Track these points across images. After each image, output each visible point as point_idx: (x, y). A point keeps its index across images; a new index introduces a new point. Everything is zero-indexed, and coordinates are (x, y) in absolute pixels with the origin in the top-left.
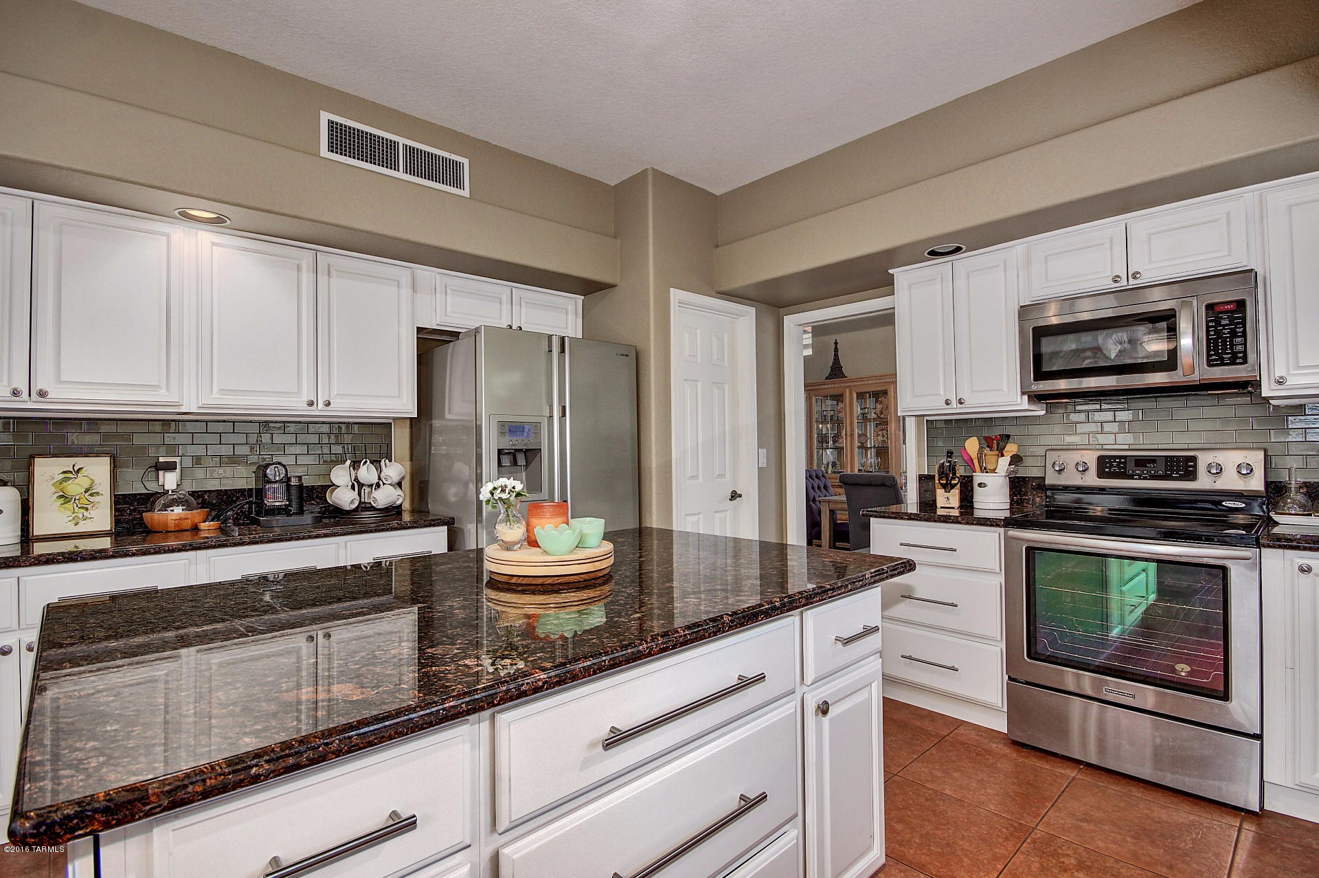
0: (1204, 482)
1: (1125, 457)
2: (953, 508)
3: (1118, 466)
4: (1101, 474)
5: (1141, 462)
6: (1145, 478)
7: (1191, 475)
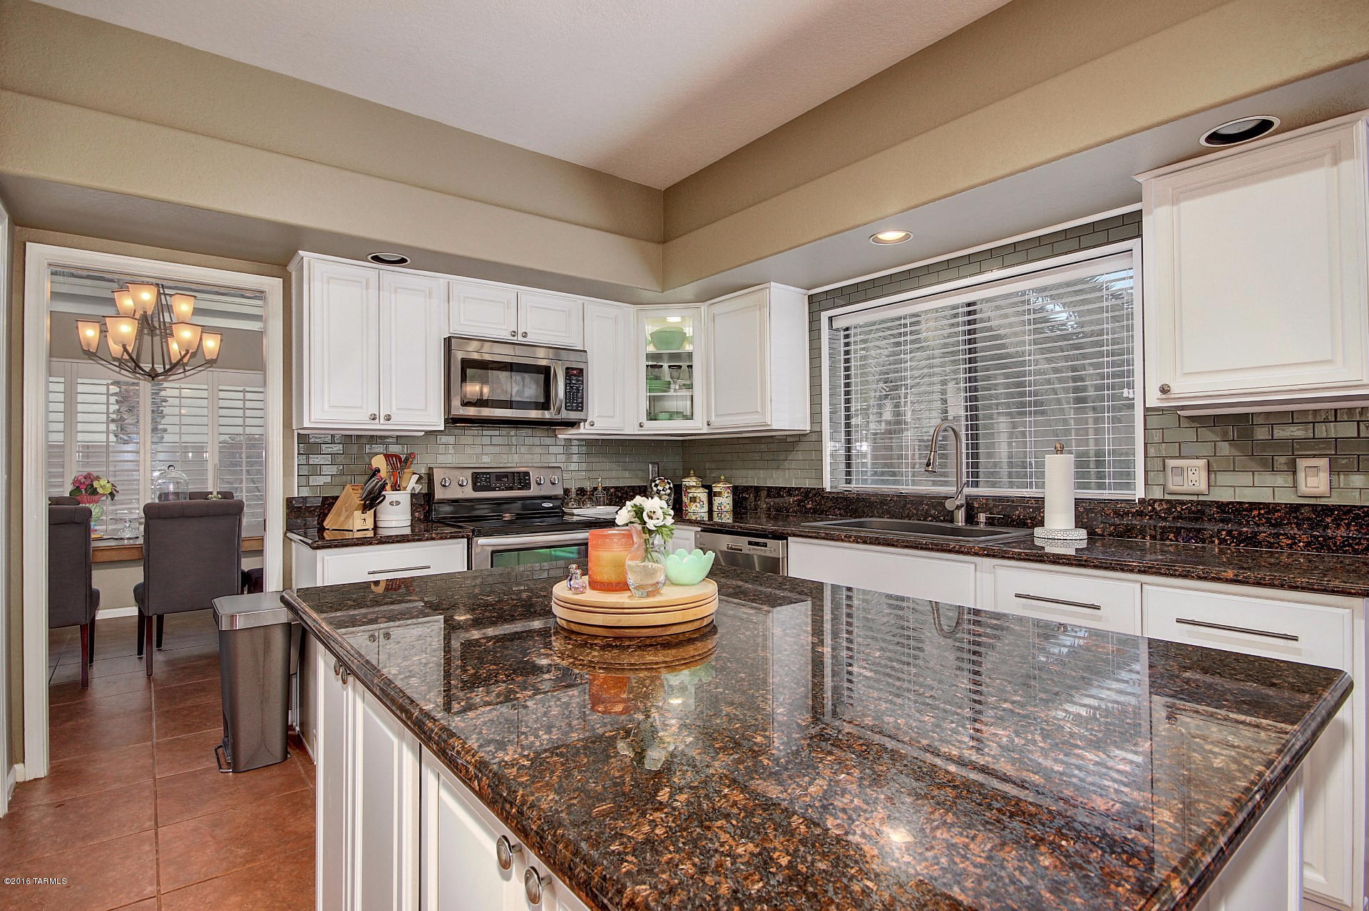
0: (534, 491)
1: (489, 473)
2: (367, 530)
3: (485, 481)
4: (475, 489)
5: (500, 477)
6: (503, 490)
7: (527, 486)
